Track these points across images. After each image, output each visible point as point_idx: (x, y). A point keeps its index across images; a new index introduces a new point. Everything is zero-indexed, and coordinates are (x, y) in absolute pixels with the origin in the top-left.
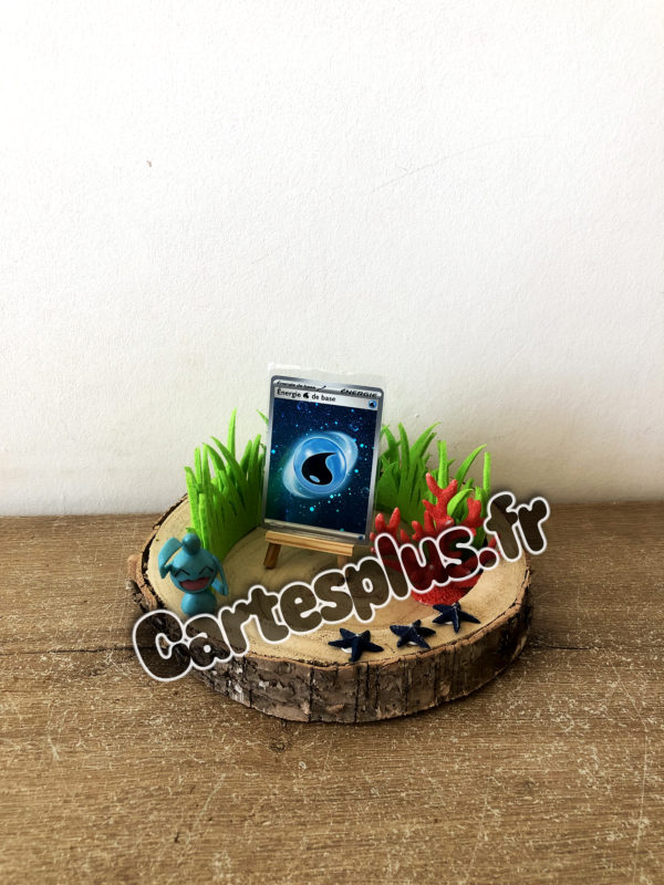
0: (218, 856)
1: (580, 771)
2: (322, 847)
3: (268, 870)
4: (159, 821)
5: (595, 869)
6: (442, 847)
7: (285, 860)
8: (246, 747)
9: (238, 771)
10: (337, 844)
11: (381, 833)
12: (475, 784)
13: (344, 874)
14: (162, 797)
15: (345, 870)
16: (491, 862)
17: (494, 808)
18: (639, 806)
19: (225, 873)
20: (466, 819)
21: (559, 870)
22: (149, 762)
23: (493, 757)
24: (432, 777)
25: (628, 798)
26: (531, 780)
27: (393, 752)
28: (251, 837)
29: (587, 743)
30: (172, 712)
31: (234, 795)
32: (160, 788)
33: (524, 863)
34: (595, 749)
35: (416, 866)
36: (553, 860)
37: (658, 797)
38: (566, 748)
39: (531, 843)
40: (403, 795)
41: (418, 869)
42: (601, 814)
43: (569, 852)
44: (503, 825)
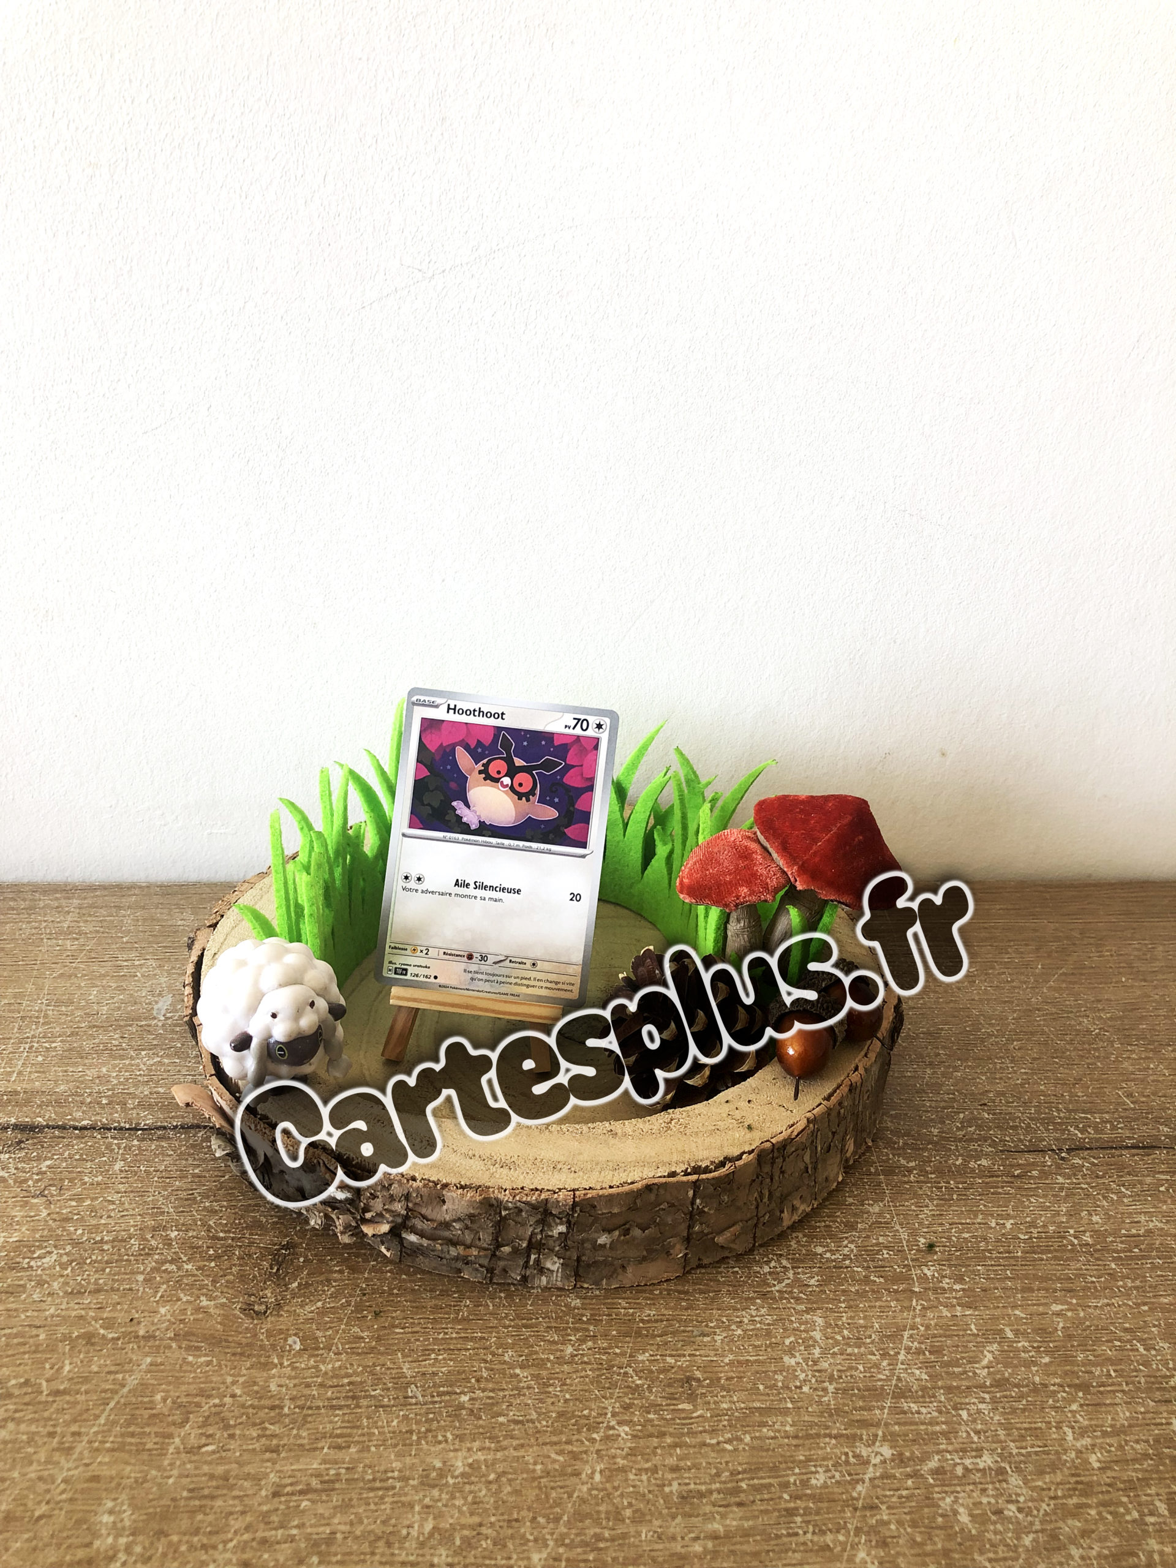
0: (110, 1504)
1: (786, 1359)
2: (301, 1492)
3: (196, 1532)
4: (14, 1441)
5: (778, 1537)
6: (517, 1492)
7: (231, 1513)
8: (198, 1309)
9: (175, 1353)
10: (329, 1486)
11: (412, 1467)
12: (596, 1381)
13: (330, 1540)
14: (27, 1399)
15: (333, 1533)
16: (597, 1522)
17: (619, 1423)
18: (877, 1425)
19: (116, 1537)
20: (568, 1442)
21: (715, 1537)
22: (16, 1336)
23: (638, 1334)
24: (522, 1367)
25: (862, 1408)
26: (698, 1374)
27: (459, 1322)
28: (175, 1472)
29: (807, 1311)
30: (76, 1244)
31: (158, 1397)
32: (27, 1383)
33: (656, 1523)
34: (820, 1321)
35: (463, 1527)
36: (709, 1518)
37: (914, 1407)
38: (769, 1319)
39: (675, 1486)
40: (464, 1398)
41: (466, 1532)
42: (809, 1436)
43: (740, 1504)
44: (633, 1453)
